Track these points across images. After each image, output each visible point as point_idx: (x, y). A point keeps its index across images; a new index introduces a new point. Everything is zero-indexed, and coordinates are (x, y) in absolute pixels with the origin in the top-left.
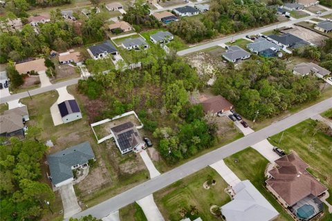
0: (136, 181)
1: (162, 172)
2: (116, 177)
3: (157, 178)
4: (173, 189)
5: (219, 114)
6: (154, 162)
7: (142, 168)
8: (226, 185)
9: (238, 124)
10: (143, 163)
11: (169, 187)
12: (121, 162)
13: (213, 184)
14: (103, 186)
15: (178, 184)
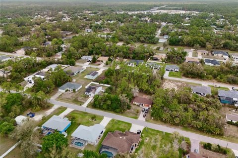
1: (87, 107)
2: (74, 99)
3: (83, 107)
4: (81, 113)
5: (141, 106)
6: (90, 103)
7: (84, 101)
9: (142, 114)
10: (86, 101)
11: (81, 112)
13: (94, 121)
14: (68, 99)
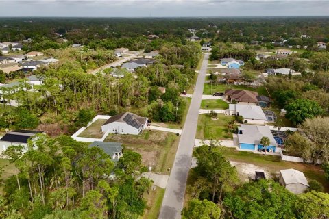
0: (174, 141)
2: (156, 147)
3: (184, 132)
7: (165, 133)
8: (223, 114)
11: (198, 131)
12: (146, 138)
15: (199, 128)
